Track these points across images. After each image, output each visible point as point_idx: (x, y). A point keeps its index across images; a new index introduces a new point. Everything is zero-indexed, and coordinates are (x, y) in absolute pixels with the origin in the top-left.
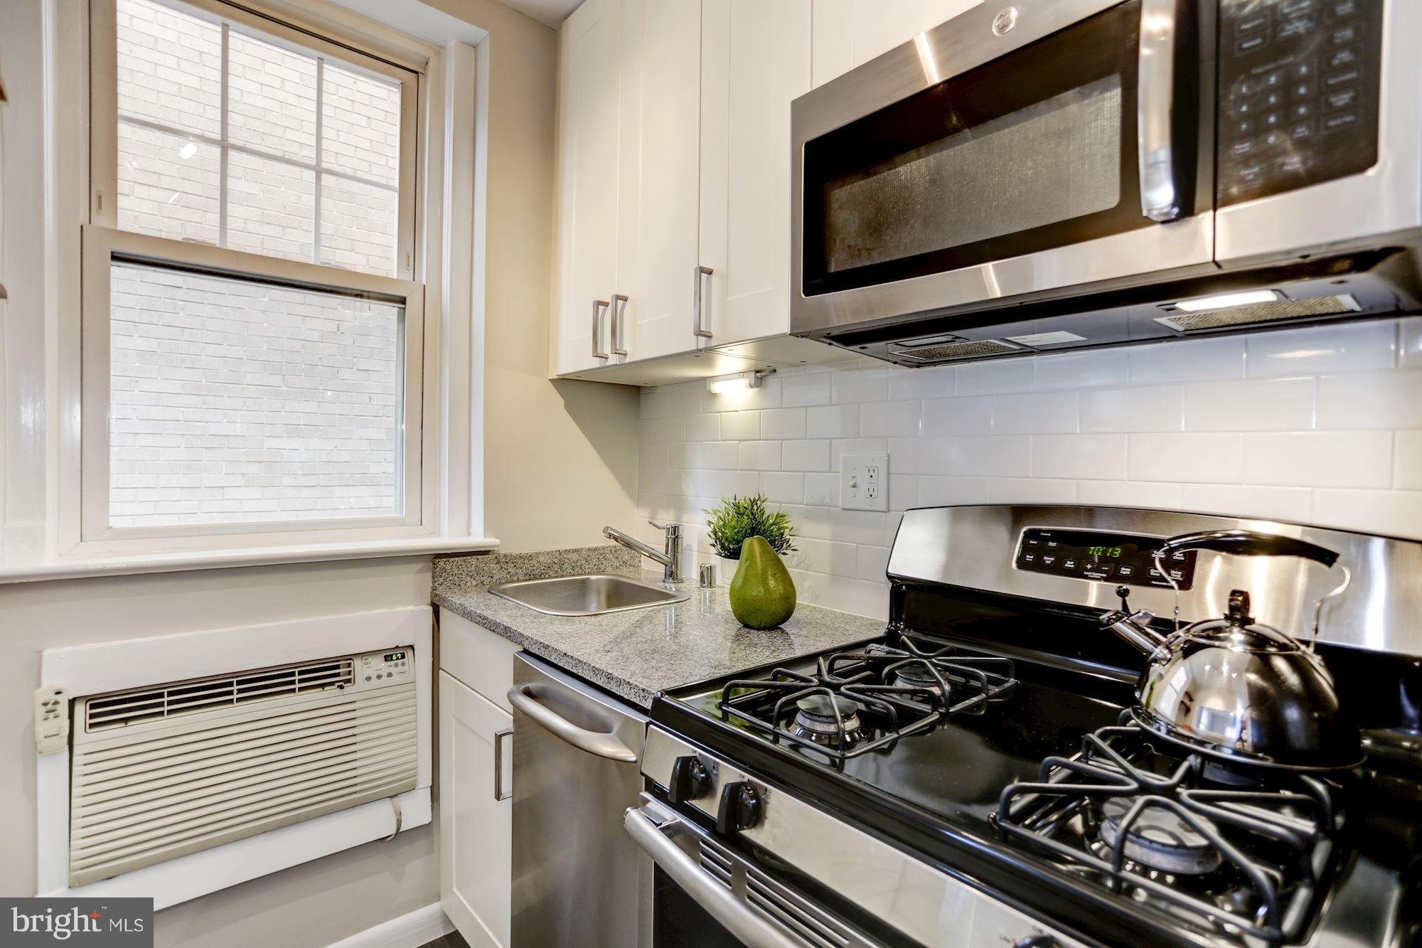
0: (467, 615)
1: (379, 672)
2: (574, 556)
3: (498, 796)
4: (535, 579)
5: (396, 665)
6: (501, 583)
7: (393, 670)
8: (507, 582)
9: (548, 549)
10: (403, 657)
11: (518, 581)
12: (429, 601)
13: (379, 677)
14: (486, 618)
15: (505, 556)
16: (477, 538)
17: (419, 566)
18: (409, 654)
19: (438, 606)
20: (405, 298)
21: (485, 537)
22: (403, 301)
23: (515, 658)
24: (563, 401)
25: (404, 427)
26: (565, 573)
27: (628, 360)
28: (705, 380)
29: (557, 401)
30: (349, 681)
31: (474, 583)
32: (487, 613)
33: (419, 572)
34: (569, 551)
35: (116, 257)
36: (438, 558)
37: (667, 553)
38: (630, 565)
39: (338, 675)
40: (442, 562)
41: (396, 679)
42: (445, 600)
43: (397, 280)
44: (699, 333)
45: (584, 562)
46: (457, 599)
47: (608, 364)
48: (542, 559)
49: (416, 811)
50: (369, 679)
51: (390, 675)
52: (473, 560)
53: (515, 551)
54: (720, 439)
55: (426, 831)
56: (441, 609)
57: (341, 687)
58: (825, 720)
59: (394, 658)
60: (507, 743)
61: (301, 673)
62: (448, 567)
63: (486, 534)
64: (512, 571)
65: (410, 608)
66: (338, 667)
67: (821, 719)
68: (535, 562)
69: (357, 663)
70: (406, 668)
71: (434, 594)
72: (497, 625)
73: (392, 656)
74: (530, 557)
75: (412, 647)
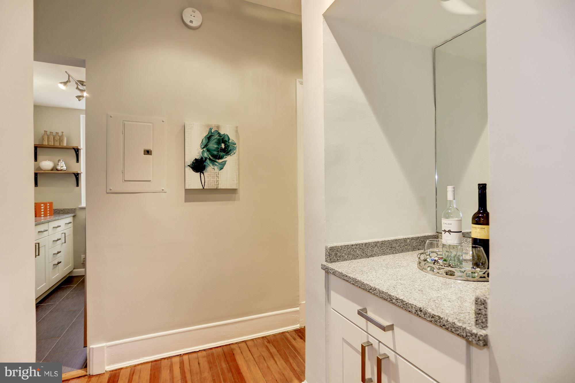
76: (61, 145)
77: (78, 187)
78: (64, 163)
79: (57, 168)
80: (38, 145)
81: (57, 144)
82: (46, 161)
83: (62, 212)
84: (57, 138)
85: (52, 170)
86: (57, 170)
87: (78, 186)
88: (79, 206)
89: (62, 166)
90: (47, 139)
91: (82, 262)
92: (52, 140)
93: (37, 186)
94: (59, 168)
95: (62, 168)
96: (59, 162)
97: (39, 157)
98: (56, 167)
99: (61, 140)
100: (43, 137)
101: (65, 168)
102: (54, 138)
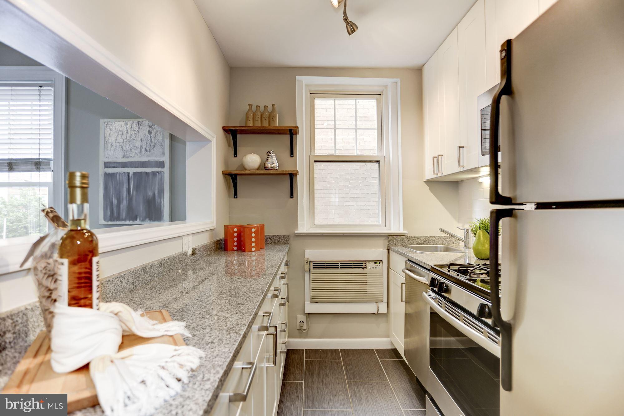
0: (396, 252)
1: (373, 267)
2: (433, 239)
3: (402, 300)
4: (419, 244)
5: (378, 265)
6: (408, 245)
7: (377, 267)
8: (411, 245)
9: (424, 236)
10: (379, 263)
11: (414, 245)
12: (387, 248)
13: (373, 268)
14: (399, 252)
15: (410, 237)
16: (401, 231)
17: (384, 238)
18: (381, 263)
19: (389, 250)
20: (379, 161)
21: (403, 231)
22: (378, 162)
23: (406, 262)
24: (429, 188)
25: (380, 199)
26: (430, 244)
27: (443, 175)
28: (477, 178)
29: (426, 188)
30: (365, 268)
31: (400, 244)
32: (401, 251)
33: (384, 240)
34: (432, 237)
35: (315, 162)
36: (390, 236)
37: (464, 238)
38: (455, 243)
39: (363, 266)
40: (390, 237)
41: (377, 269)
42: (390, 248)
43: (377, 156)
44: (460, 166)
45: (437, 241)
46: (393, 248)
47: (438, 176)
48: (422, 239)
49: (383, 308)
50: (370, 268)
51: (376, 268)
52: (399, 237)
53: (413, 235)
54: (483, 198)
55: (386, 315)
56: (390, 250)
57: (363, 269)
58: (474, 274)
59: (377, 263)
60: (404, 285)
61: (354, 263)
62: (392, 239)
63: (403, 230)
64: (412, 242)
65: (382, 250)
66: (362, 263)
67: (473, 273)
68: (419, 240)
69: (367, 263)
70: (380, 267)
71: (388, 247)
72: (402, 253)
73: (376, 263)
74: (418, 238)
75: (382, 261)
76: (272, 125)
77: (292, 199)
78: (275, 156)
79: (266, 166)
80: (240, 127)
81: (266, 124)
82: (251, 154)
83: (270, 241)
84: (266, 115)
85: (258, 169)
86: (266, 168)
87: (293, 197)
88: (296, 232)
89: (273, 163)
90: (252, 117)
91: (298, 328)
92: (259, 119)
93: (237, 198)
94: (269, 165)
95: (273, 166)
96: (268, 155)
97: (238, 149)
98: (265, 164)
99: (271, 117)
100: (247, 114)
101: (276, 165)
102: (261, 115)
